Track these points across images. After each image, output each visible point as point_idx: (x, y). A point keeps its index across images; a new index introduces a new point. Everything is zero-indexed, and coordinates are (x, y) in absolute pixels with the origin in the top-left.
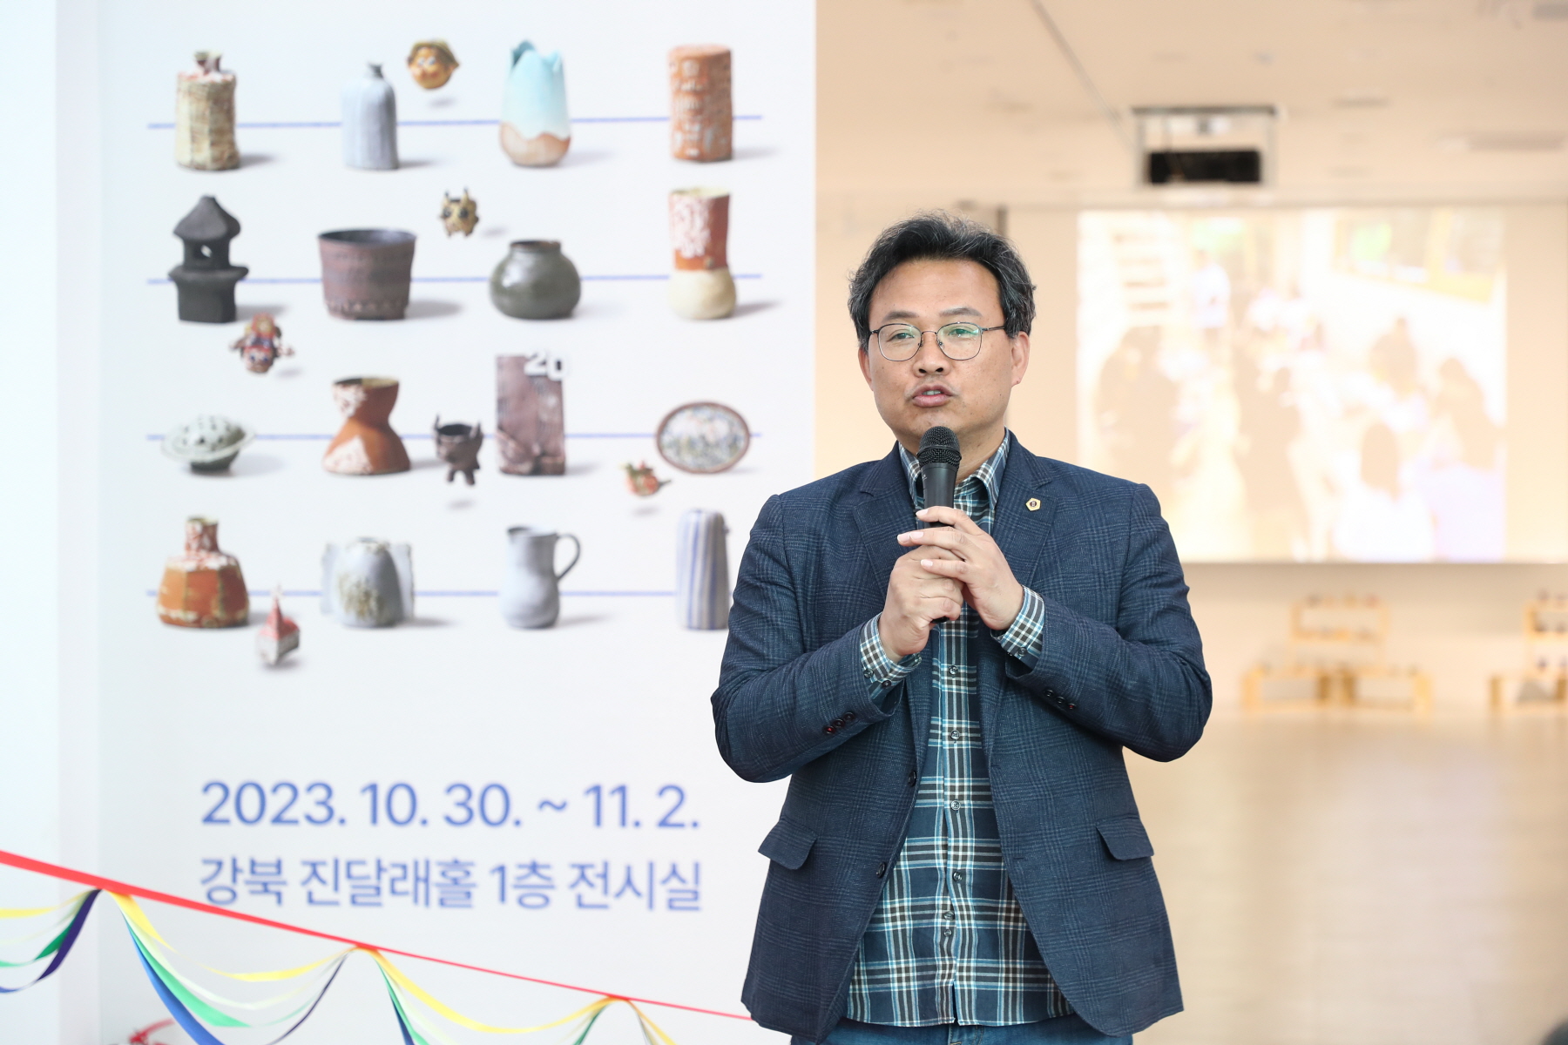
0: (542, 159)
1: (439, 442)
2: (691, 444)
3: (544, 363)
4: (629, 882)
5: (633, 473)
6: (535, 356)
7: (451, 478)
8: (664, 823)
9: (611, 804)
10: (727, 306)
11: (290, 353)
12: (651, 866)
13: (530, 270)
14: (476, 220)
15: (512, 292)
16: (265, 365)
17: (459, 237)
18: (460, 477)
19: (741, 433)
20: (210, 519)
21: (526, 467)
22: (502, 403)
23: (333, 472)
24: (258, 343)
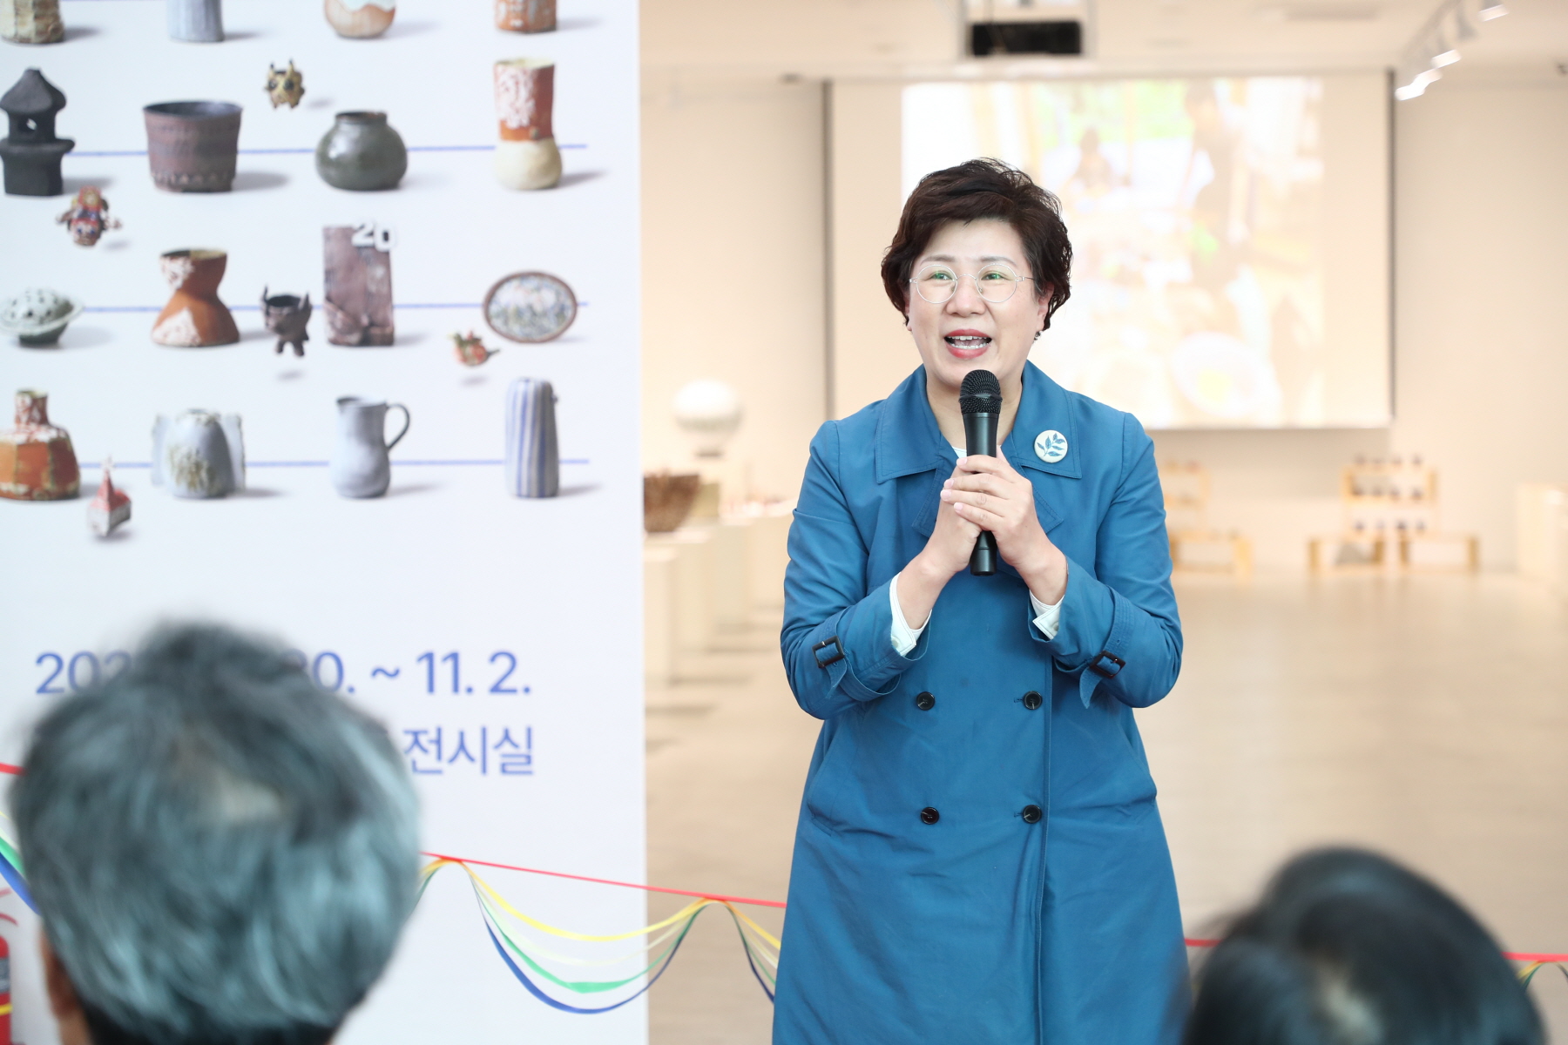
0: (367, 30)
1: (267, 314)
2: (519, 313)
3: (371, 234)
4: (462, 747)
5: (461, 343)
6: (362, 227)
7: (280, 349)
8: (496, 689)
9: (443, 671)
10: (552, 176)
11: (117, 225)
12: (484, 731)
13: (356, 142)
14: (302, 91)
15: (338, 163)
16: (91, 239)
17: (285, 108)
18: (289, 348)
19: (568, 303)
20: (40, 391)
21: (355, 338)
22: (329, 274)
23: (162, 344)
24: (84, 216)
